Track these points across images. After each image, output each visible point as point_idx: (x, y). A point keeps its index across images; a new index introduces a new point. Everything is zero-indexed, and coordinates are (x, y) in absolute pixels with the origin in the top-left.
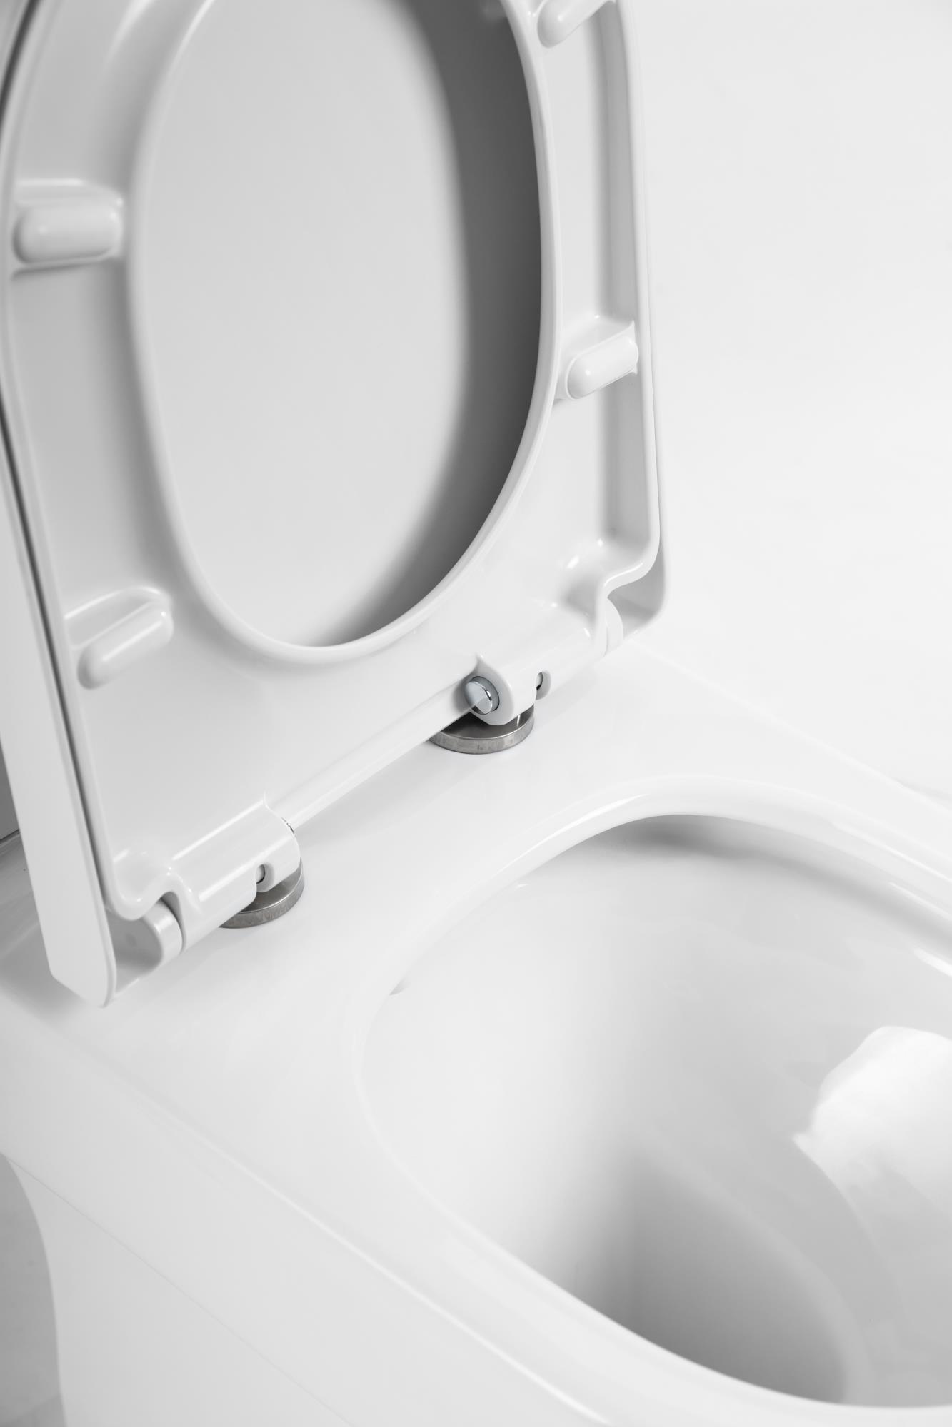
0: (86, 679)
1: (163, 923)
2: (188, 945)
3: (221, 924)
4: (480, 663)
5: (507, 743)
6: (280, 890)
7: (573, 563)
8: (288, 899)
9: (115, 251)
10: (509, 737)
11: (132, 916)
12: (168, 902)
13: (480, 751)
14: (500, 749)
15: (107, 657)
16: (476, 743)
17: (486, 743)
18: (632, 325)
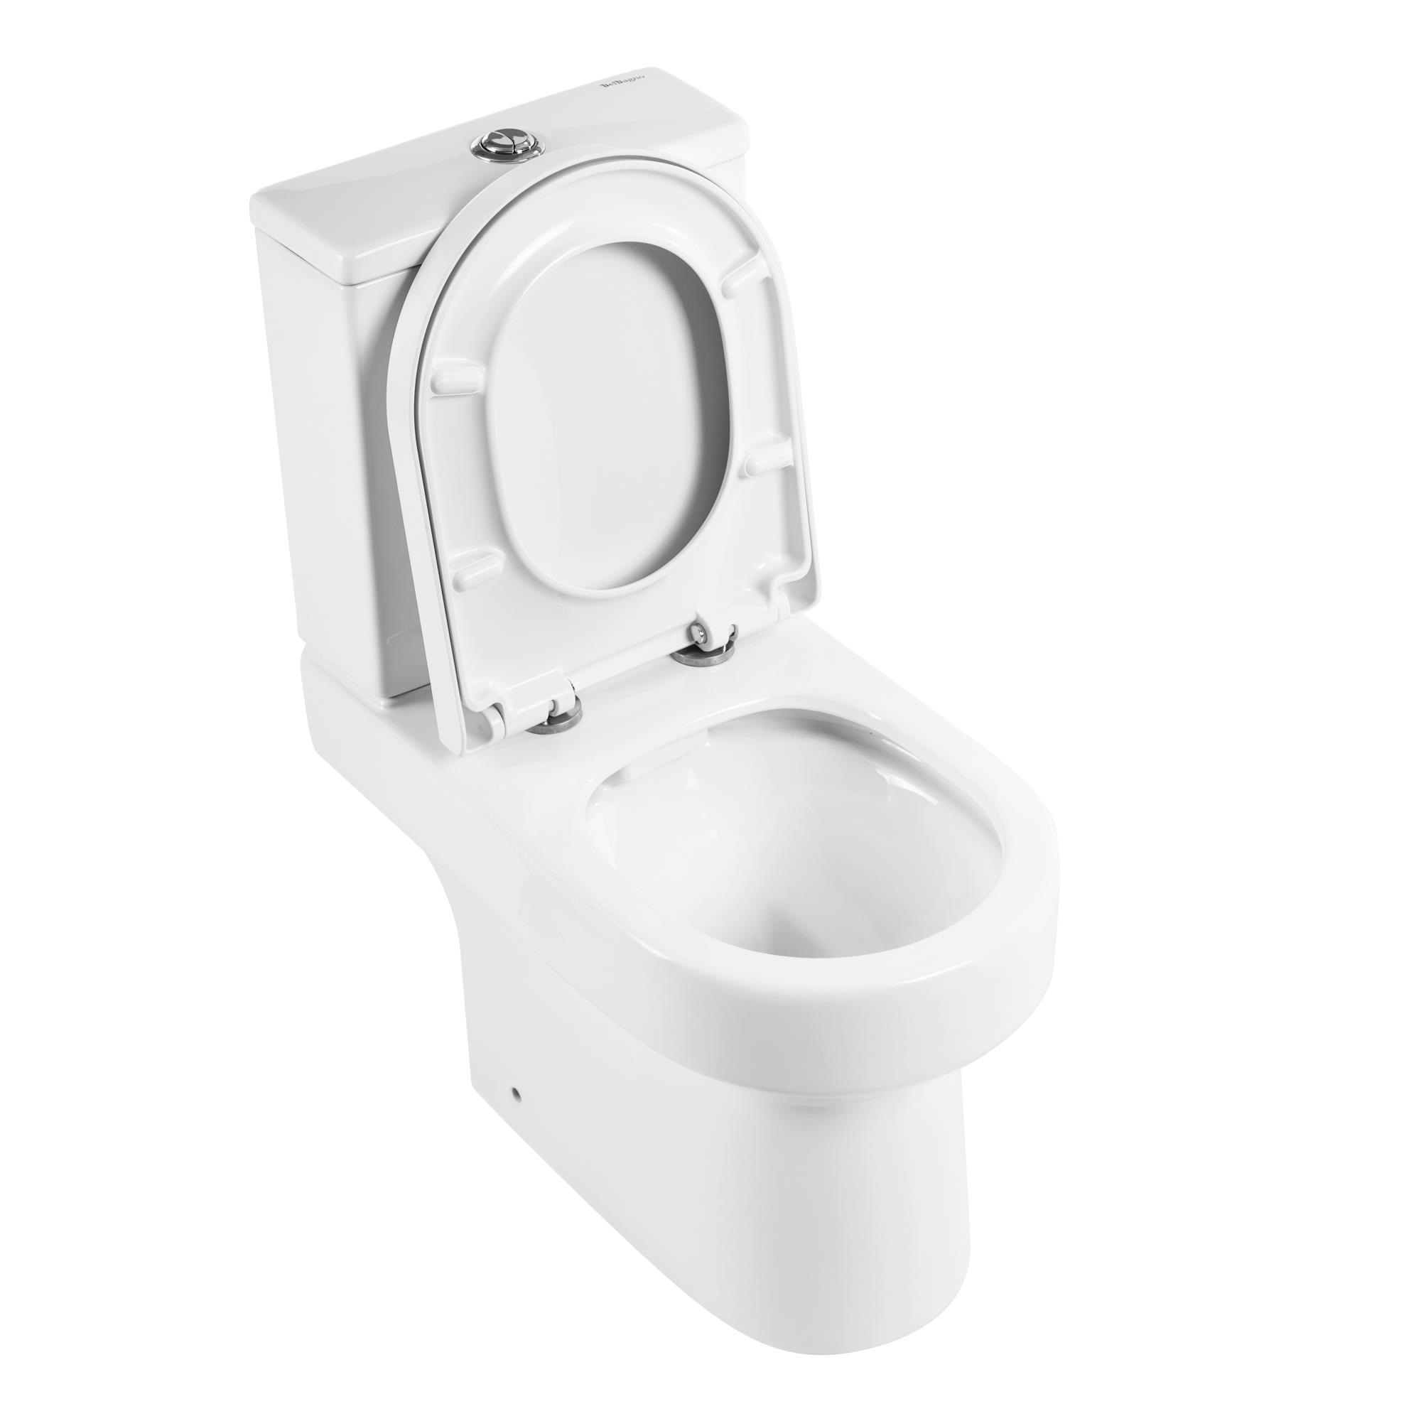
0: (457, 587)
1: (495, 720)
2: (507, 736)
3: (527, 728)
4: (698, 616)
5: (712, 662)
6: (565, 717)
7: (762, 566)
8: (570, 723)
9: (480, 390)
10: (715, 658)
11: (477, 710)
12: (496, 707)
13: (696, 665)
14: (709, 665)
15: (468, 578)
16: (695, 660)
17: (700, 661)
18: (790, 440)
